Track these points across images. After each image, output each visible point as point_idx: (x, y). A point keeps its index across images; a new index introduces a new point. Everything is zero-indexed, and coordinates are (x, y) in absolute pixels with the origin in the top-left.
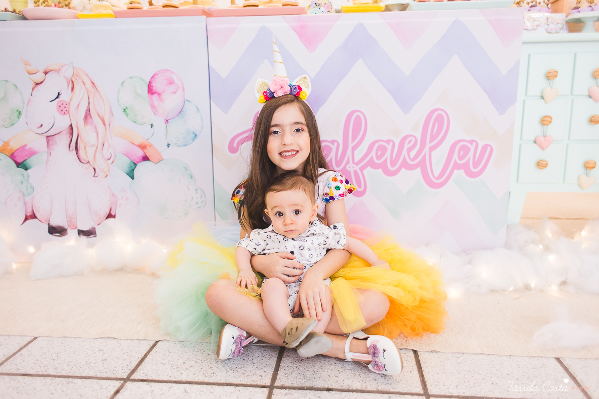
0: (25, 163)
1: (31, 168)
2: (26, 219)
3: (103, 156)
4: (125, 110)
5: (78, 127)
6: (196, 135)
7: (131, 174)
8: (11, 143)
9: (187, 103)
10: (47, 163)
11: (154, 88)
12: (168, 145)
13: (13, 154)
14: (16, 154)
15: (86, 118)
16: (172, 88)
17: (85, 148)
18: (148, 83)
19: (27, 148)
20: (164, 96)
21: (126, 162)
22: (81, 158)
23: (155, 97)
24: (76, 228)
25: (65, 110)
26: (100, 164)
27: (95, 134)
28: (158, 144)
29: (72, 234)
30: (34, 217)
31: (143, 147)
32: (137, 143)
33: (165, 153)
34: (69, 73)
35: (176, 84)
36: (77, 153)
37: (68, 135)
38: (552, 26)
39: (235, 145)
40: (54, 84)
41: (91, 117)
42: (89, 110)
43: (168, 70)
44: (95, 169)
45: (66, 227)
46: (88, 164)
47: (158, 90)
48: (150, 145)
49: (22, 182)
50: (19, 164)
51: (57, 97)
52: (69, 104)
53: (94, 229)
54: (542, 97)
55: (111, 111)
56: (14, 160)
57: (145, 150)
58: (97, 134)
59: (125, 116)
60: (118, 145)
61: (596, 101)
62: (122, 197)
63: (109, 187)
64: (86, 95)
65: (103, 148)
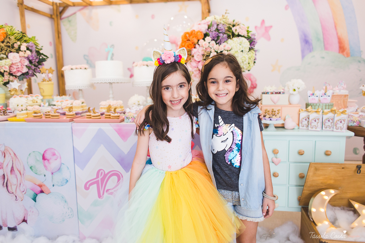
3: (20, 190)
4: (31, 167)
5: (7, 175)
6: (67, 181)
7: (35, 200)
9: (62, 165)
11: (46, 157)
12: (53, 185)
15: (11, 171)
16: (55, 157)
17: (11, 186)
18: (42, 154)
20: (51, 161)
21: (32, 193)
22: (9, 190)
23: (46, 161)
24: (7, 226)
26: (19, 194)
27: (16, 179)
28: (48, 184)
31: (40, 186)
32: (37, 184)
33: (52, 189)
34: (3, 149)
35: (57, 155)
36: (7, 188)
37: (3, 179)
39: (88, 186)
41: (14, 170)
42: (12, 168)
43: (52, 148)
44: (16, 196)
45: (2, 225)
46: (13, 194)
47: (48, 158)
48: (44, 185)
52: (3, 164)
53: (16, 226)
55: (24, 168)
57: (42, 188)
59: (31, 171)
60: (28, 185)
61: (276, 165)
62: (30, 211)
63: (23, 206)
64: (11, 160)
65: (20, 186)
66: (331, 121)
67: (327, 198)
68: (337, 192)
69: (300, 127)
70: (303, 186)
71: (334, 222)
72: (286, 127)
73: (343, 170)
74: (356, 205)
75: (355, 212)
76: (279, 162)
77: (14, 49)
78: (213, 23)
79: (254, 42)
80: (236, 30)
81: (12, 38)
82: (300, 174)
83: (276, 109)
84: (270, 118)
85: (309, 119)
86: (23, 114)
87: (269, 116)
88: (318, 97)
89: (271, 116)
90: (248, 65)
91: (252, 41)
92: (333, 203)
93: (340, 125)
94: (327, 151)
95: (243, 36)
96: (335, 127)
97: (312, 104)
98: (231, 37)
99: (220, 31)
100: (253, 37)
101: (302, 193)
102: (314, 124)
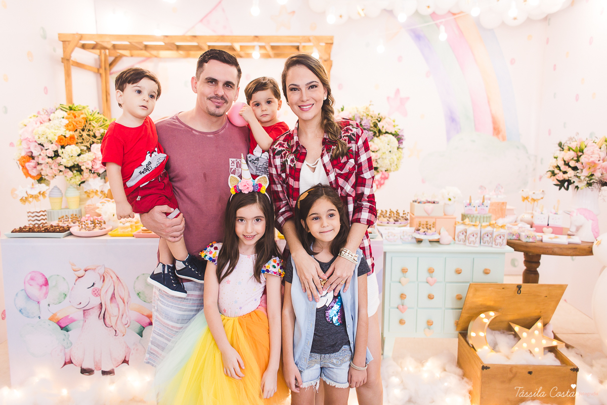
0: (67, 327)
1: (70, 330)
2: (65, 364)
3: (122, 323)
4: (138, 294)
5: (105, 305)
7: (141, 334)
8: (58, 315)
10: (82, 327)
13: (59, 322)
14: (60, 322)
15: (111, 298)
17: (110, 317)
19: (69, 317)
21: (137, 326)
22: (107, 324)
24: (101, 369)
25: (97, 294)
26: (120, 328)
27: (118, 309)
29: (98, 373)
30: (71, 362)
31: (149, 317)
32: (146, 314)
34: (102, 271)
36: (104, 321)
37: (99, 310)
38: (406, 237)
40: (91, 278)
41: (115, 298)
42: (114, 294)
44: (116, 331)
45: (93, 369)
46: (111, 328)
49: (64, 340)
50: (62, 328)
51: (93, 286)
52: (101, 290)
53: (113, 370)
54: (400, 282)
55: (129, 295)
56: (59, 325)
58: (119, 309)
59: (138, 298)
60: (133, 315)
61: (431, 285)
62: (134, 349)
63: (125, 342)
64: (113, 285)
65: (122, 318)
66: (490, 236)
67: (487, 321)
68: (498, 314)
69: (457, 242)
70: (461, 309)
71: (494, 347)
72: (441, 242)
73: (503, 290)
74: (517, 328)
75: (516, 336)
76: (435, 282)
77: (97, 138)
78: (356, 117)
79: (402, 139)
80: (383, 127)
81: (93, 123)
82: (457, 295)
83: (431, 222)
84: (424, 232)
85: (466, 233)
86: (127, 228)
87: (424, 230)
88: (475, 208)
89: (426, 230)
90: (395, 167)
91: (400, 139)
92: (494, 326)
93: (499, 240)
94: (486, 270)
95: (391, 133)
96: (494, 243)
97: (469, 216)
98: (378, 134)
99: (365, 127)
100: (400, 134)
101: (460, 317)
102: (472, 239)
